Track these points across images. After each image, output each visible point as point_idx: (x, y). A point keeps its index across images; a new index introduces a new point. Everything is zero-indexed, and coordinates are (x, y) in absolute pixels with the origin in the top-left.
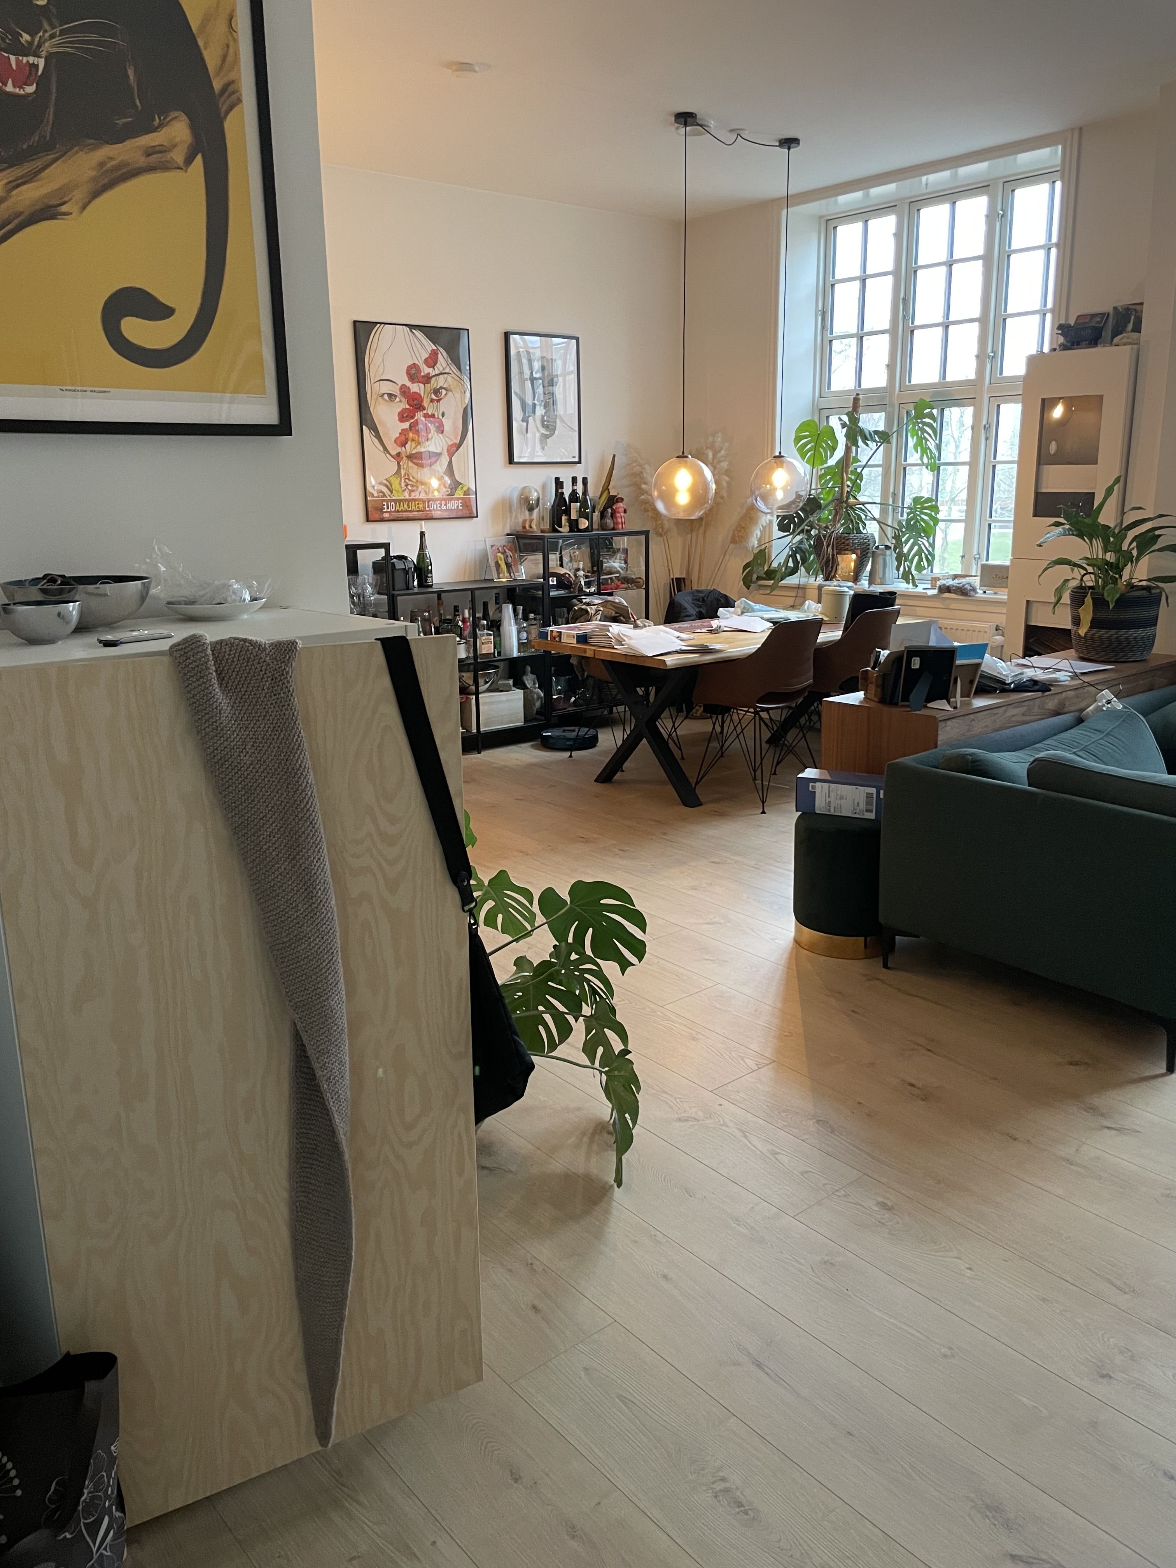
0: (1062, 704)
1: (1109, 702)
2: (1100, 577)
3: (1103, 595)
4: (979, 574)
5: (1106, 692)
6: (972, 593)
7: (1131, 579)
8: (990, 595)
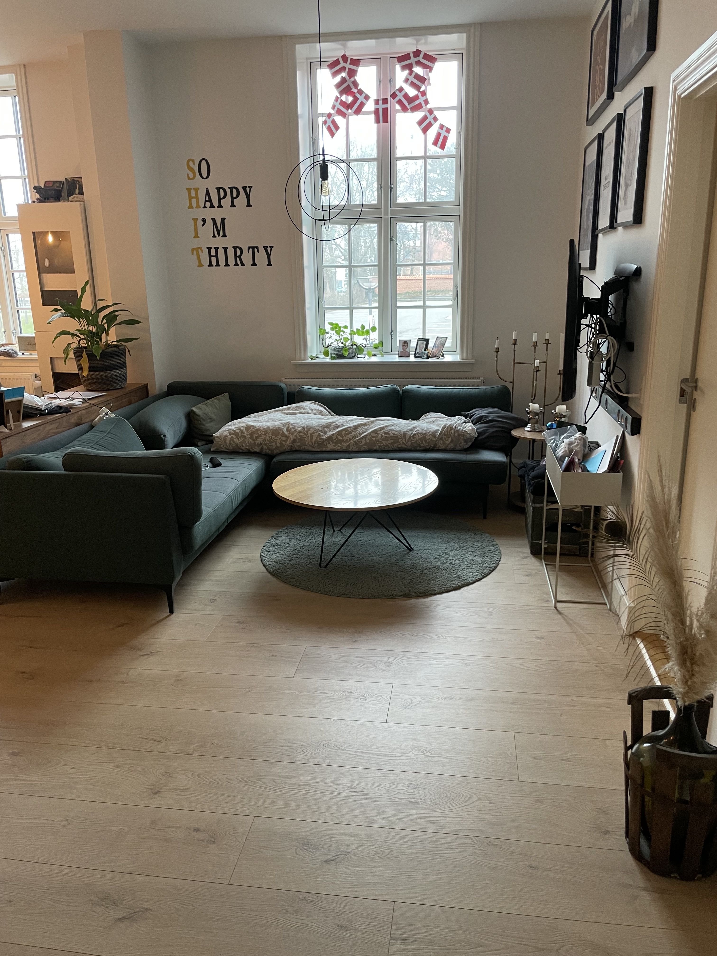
0: (80, 419)
1: (106, 414)
2: (89, 341)
3: (92, 352)
4: (17, 343)
5: (104, 409)
6: (15, 355)
7: (107, 341)
8: (27, 355)
